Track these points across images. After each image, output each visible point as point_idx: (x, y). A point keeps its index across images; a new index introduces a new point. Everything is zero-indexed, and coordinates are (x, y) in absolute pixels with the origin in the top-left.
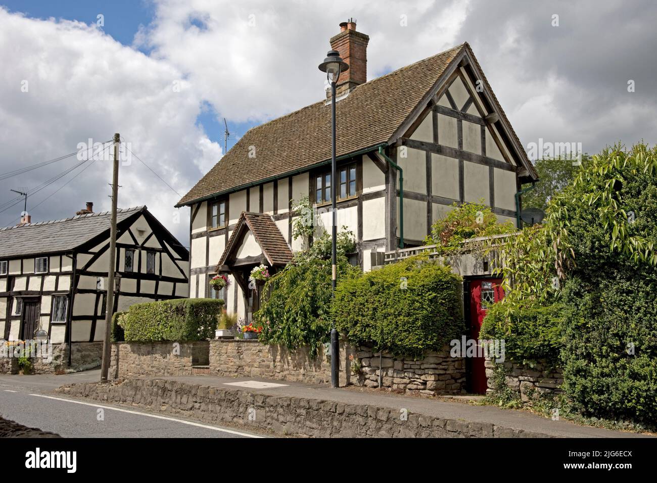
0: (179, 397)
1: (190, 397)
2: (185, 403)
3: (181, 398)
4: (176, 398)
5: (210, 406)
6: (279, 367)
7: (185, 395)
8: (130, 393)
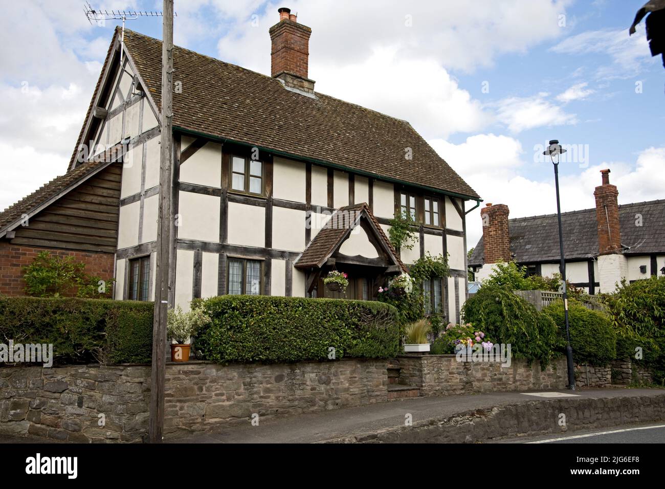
0: (581, 413)
1: (592, 410)
2: (589, 417)
3: (583, 414)
4: (578, 414)
5: (611, 414)
6: (511, 379)
7: (586, 410)
8: (512, 422)
